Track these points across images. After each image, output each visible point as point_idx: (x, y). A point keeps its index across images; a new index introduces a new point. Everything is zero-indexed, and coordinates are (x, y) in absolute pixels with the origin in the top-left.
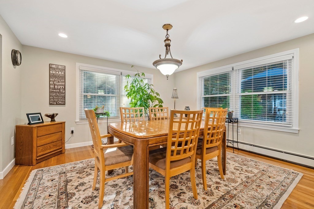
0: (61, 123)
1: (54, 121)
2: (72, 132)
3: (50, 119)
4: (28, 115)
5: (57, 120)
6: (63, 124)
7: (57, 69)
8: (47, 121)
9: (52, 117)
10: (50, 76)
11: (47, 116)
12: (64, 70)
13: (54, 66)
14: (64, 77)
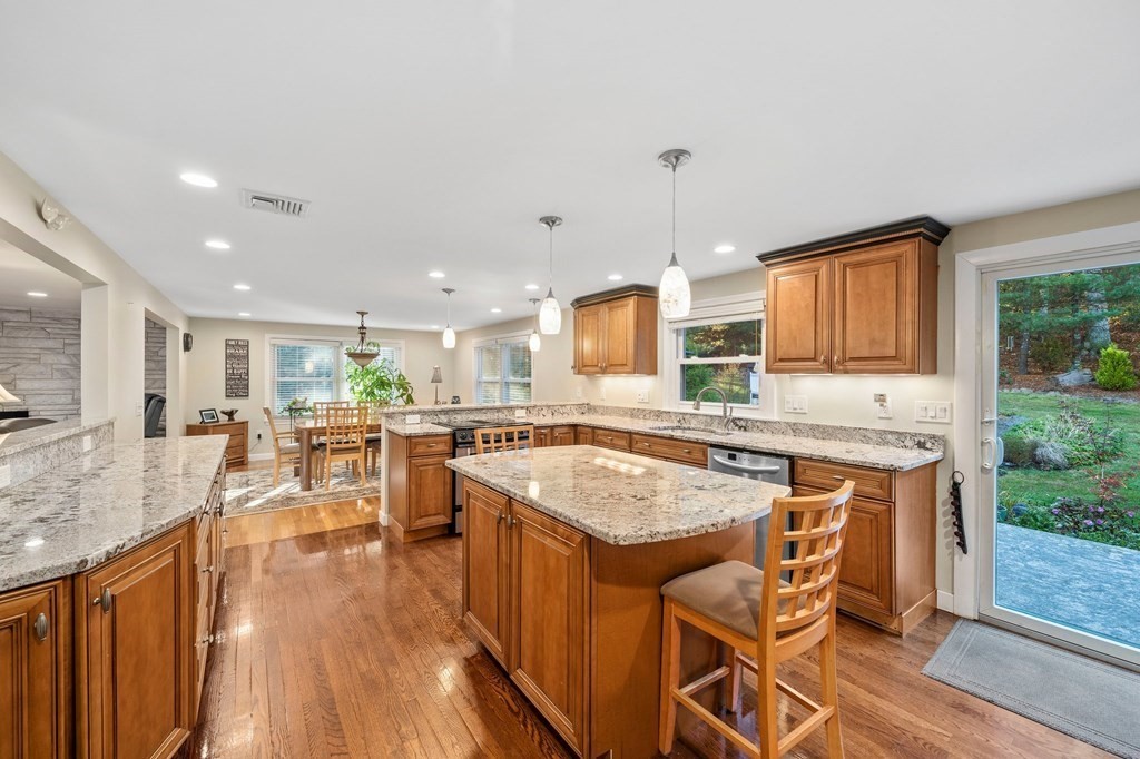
0: (243, 423)
1: (233, 420)
2: (259, 436)
3: (227, 418)
4: (201, 412)
5: (238, 418)
6: (245, 424)
7: (237, 345)
8: (224, 419)
9: (231, 414)
10: (228, 357)
11: (223, 412)
12: (246, 346)
13: (233, 343)
14: (247, 357)
